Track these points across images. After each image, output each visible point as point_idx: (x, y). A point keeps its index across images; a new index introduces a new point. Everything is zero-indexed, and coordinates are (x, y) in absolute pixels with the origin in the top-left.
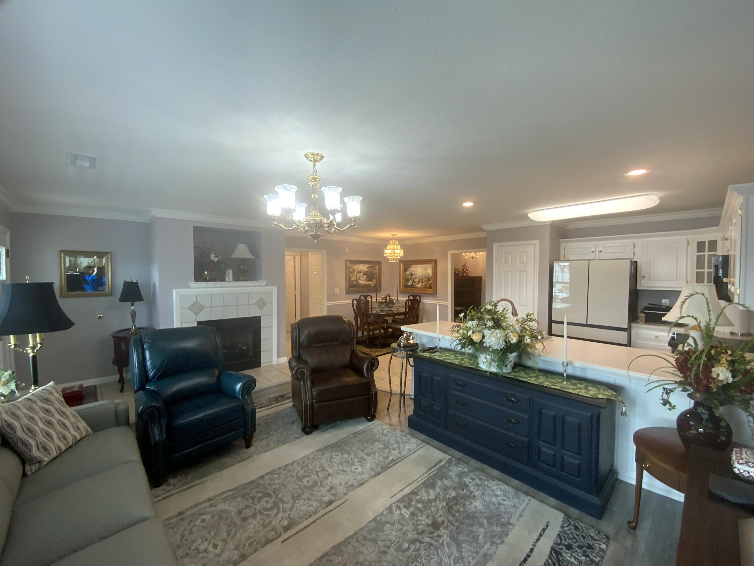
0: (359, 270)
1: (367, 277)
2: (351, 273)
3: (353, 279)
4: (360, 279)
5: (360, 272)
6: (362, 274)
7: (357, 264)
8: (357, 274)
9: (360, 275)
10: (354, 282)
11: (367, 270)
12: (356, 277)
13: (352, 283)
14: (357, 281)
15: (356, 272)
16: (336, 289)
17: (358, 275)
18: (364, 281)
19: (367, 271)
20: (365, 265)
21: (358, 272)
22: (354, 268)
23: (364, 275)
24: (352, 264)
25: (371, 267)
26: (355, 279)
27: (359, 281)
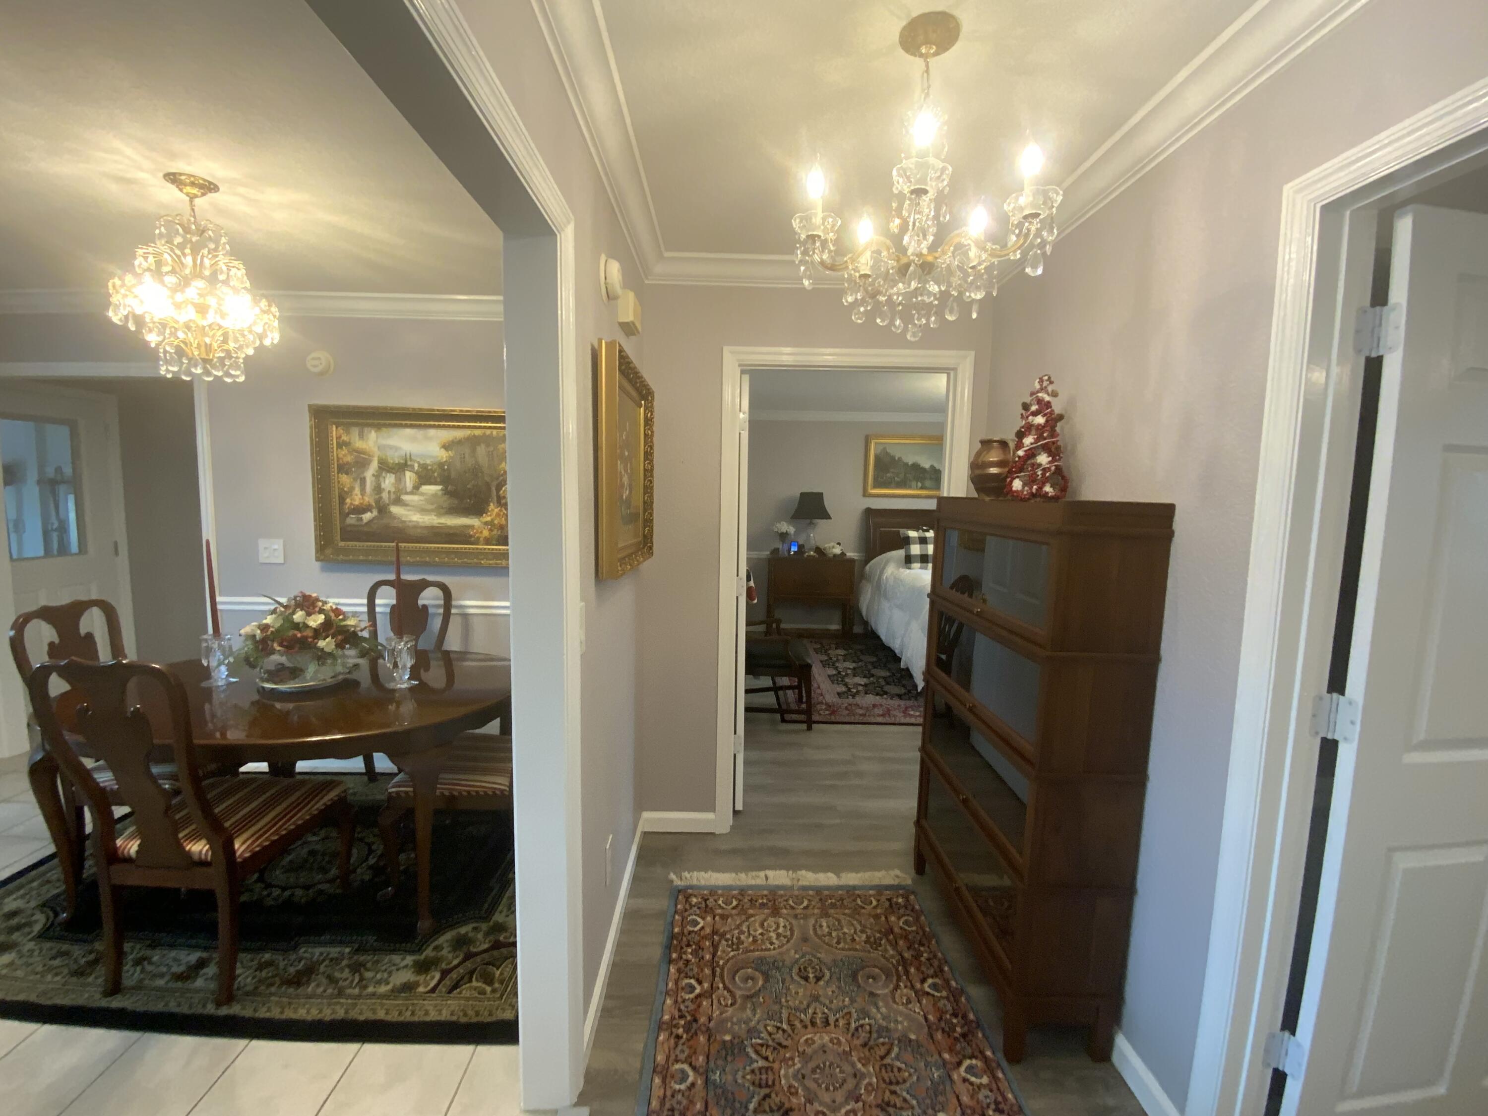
0: (394, 458)
1: (446, 492)
2: (343, 468)
3: (356, 499)
4: (398, 501)
5: (400, 468)
6: (409, 478)
7: (378, 427)
8: (377, 476)
9: (399, 480)
10: (367, 516)
11: (443, 455)
12: (378, 489)
13: (351, 520)
14: (383, 510)
15: (374, 465)
16: (262, 543)
17: (388, 482)
18: (423, 511)
19: (441, 465)
20: (432, 432)
21: (385, 467)
22: (359, 444)
23: (425, 477)
24: (347, 427)
25: (473, 442)
26: (369, 499)
27: (395, 510)
